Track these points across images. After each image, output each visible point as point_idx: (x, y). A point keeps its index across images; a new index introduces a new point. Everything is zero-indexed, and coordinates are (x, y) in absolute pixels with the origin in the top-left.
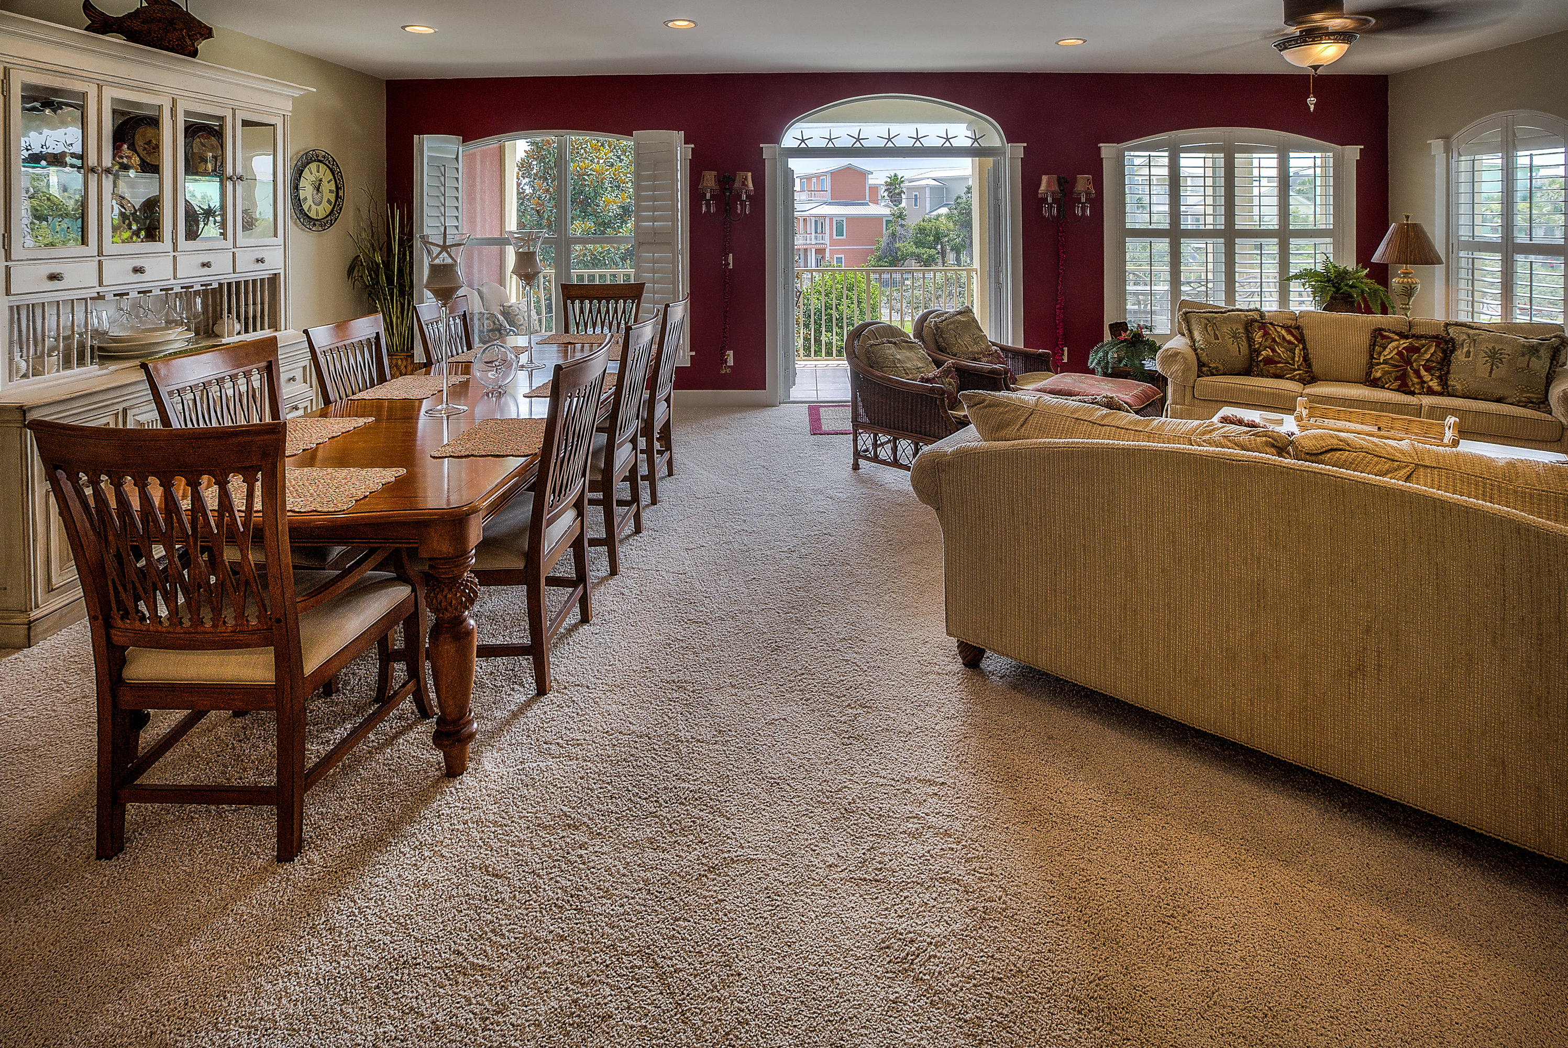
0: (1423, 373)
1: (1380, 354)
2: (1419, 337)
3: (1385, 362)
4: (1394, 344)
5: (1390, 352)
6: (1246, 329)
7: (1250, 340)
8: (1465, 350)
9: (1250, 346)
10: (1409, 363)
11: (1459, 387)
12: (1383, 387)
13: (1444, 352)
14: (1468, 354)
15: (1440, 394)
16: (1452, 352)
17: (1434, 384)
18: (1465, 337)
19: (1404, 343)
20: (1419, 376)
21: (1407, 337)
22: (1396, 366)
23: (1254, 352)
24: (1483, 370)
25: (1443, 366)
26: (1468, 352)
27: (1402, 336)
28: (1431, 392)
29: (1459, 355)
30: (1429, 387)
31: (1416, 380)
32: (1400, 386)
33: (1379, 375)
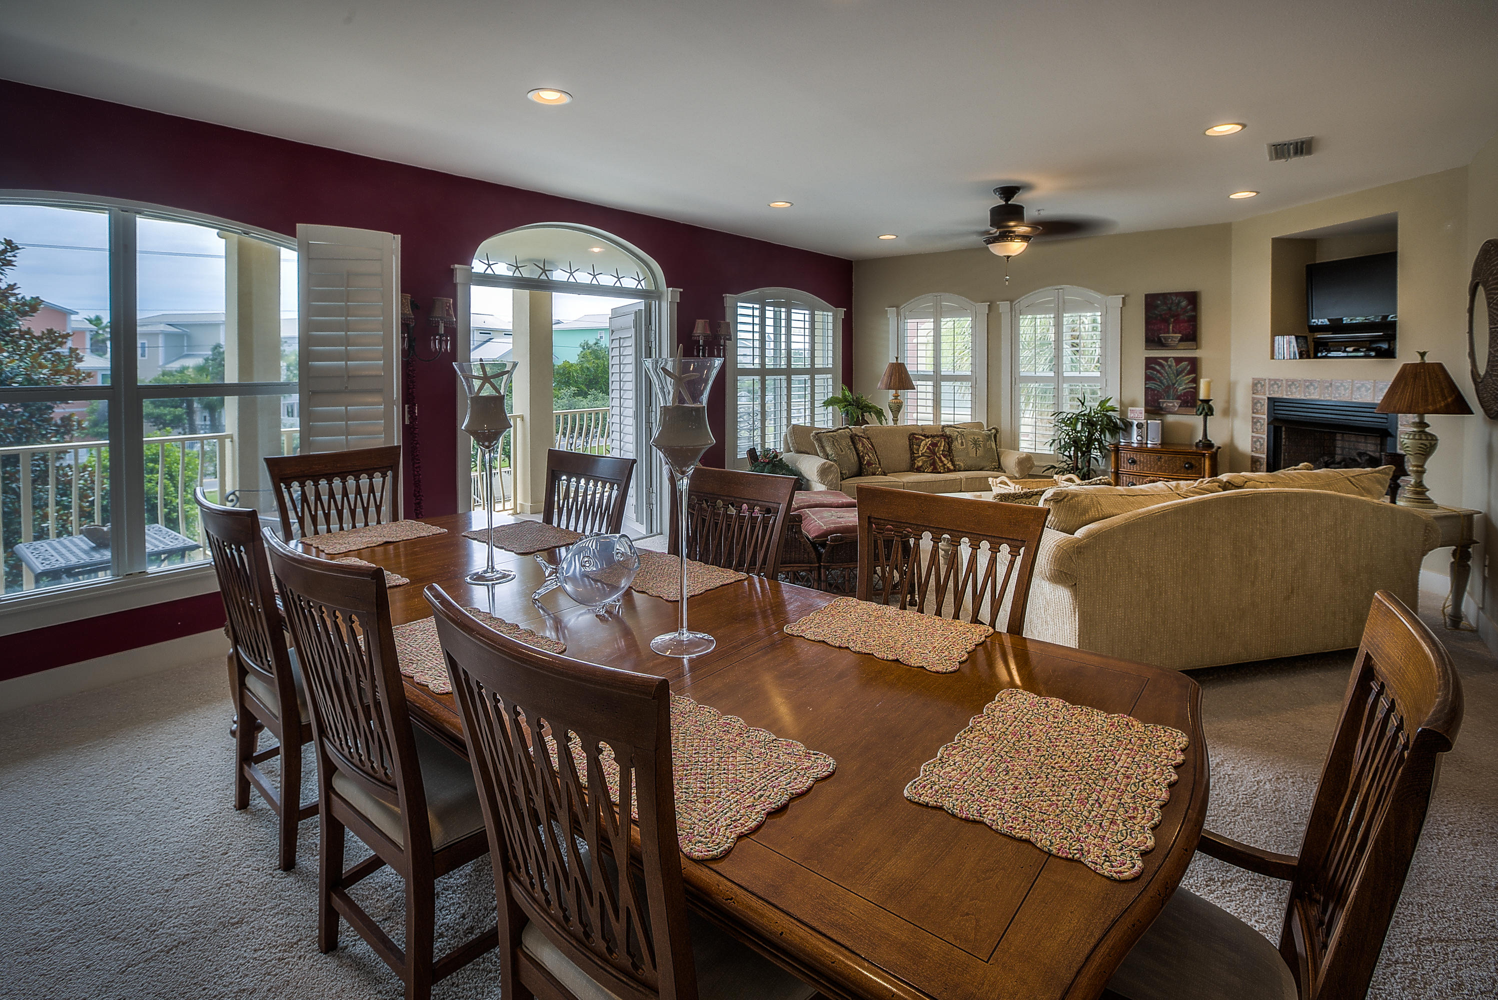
0: (943, 459)
1: (918, 450)
2: (933, 436)
3: (923, 455)
4: (924, 442)
5: (923, 449)
6: (853, 442)
7: (856, 450)
8: (960, 441)
9: (858, 454)
10: (935, 454)
11: (962, 464)
12: (924, 472)
13: (948, 444)
14: (962, 444)
15: (954, 471)
16: (952, 443)
17: (950, 465)
18: (957, 433)
19: (929, 441)
20: (942, 462)
21: (928, 437)
22: (929, 457)
23: (860, 458)
24: (972, 453)
25: (949, 452)
26: (962, 442)
27: (927, 437)
28: (949, 471)
29: (957, 445)
30: (948, 467)
31: (940, 464)
32: (933, 470)
33: (920, 464)
